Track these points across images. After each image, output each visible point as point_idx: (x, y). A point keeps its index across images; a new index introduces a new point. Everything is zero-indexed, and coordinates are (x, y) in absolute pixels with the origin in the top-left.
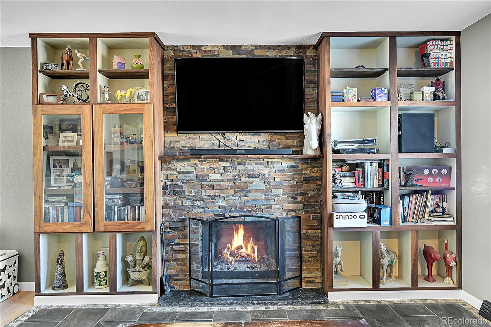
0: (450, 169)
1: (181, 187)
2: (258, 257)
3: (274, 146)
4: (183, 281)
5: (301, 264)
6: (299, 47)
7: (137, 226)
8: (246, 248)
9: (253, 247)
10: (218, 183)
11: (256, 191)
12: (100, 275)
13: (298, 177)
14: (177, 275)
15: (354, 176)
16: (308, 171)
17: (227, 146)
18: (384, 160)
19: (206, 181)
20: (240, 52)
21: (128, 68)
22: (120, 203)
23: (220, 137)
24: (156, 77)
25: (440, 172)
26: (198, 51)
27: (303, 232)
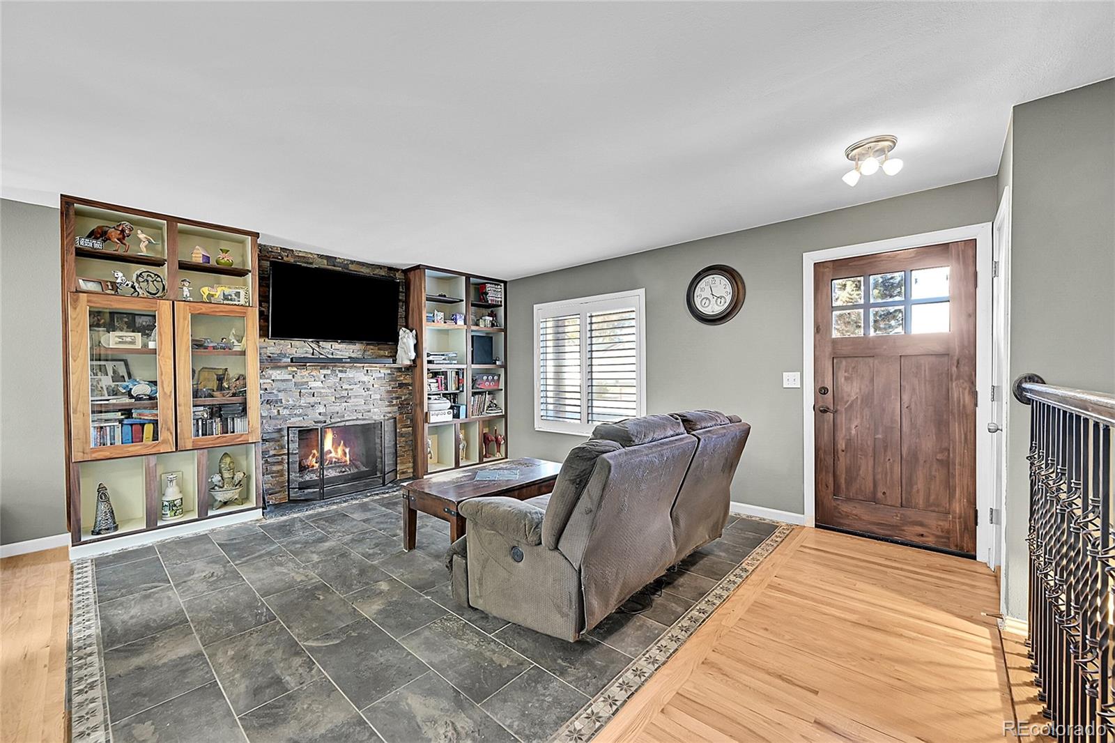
0: (499, 376)
1: (277, 395)
2: (350, 461)
3: (369, 355)
4: (279, 494)
5: (396, 459)
6: (390, 269)
7: (238, 438)
8: (336, 452)
9: (344, 450)
10: (318, 390)
11: (356, 396)
12: (175, 503)
13: (393, 383)
14: (272, 489)
15: (437, 382)
16: (402, 378)
17: (322, 354)
18: (460, 369)
19: (305, 389)
20: (336, 264)
21: (213, 263)
22: (206, 416)
23: (314, 345)
24: (251, 281)
25: (493, 378)
26: (290, 255)
27: (398, 430)
